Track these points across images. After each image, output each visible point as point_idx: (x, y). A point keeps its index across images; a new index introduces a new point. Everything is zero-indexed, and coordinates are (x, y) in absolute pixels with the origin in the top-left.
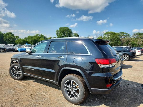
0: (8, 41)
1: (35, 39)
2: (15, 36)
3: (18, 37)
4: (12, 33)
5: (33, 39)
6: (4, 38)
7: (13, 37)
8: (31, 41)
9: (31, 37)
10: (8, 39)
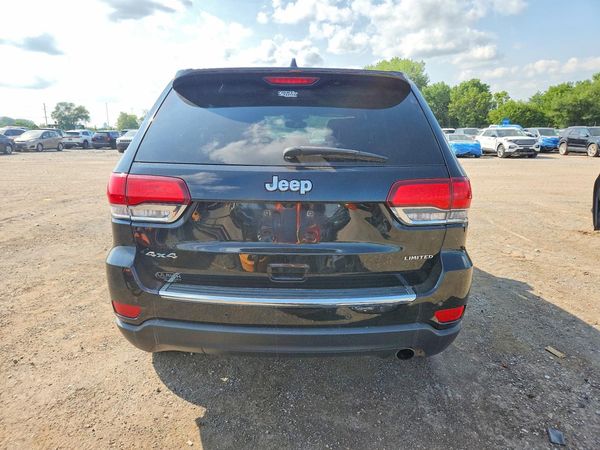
0: (464, 116)
1: (581, 97)
2: (493, 94)
3: (506, 94)
4: (482, 82)
5: (568, 99)
6: (450, 105)
7: (483, 97)
8: (556, 110)
9: (562, 92)
10: (464, 109)
